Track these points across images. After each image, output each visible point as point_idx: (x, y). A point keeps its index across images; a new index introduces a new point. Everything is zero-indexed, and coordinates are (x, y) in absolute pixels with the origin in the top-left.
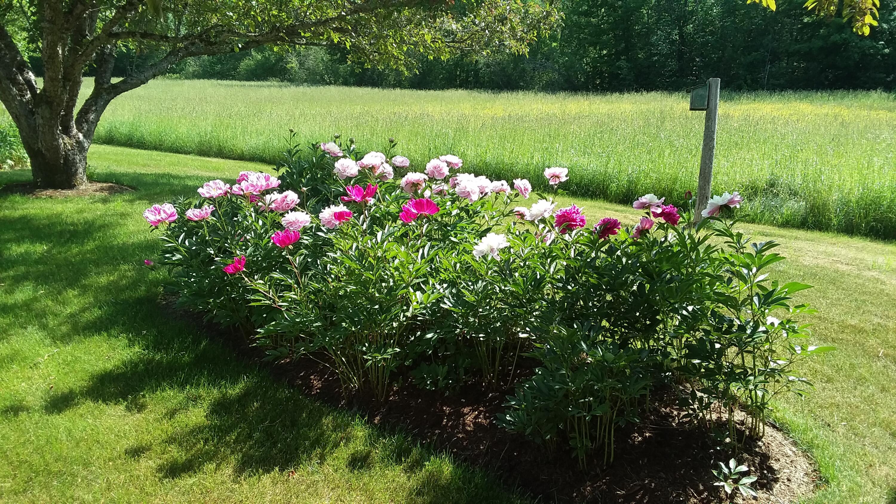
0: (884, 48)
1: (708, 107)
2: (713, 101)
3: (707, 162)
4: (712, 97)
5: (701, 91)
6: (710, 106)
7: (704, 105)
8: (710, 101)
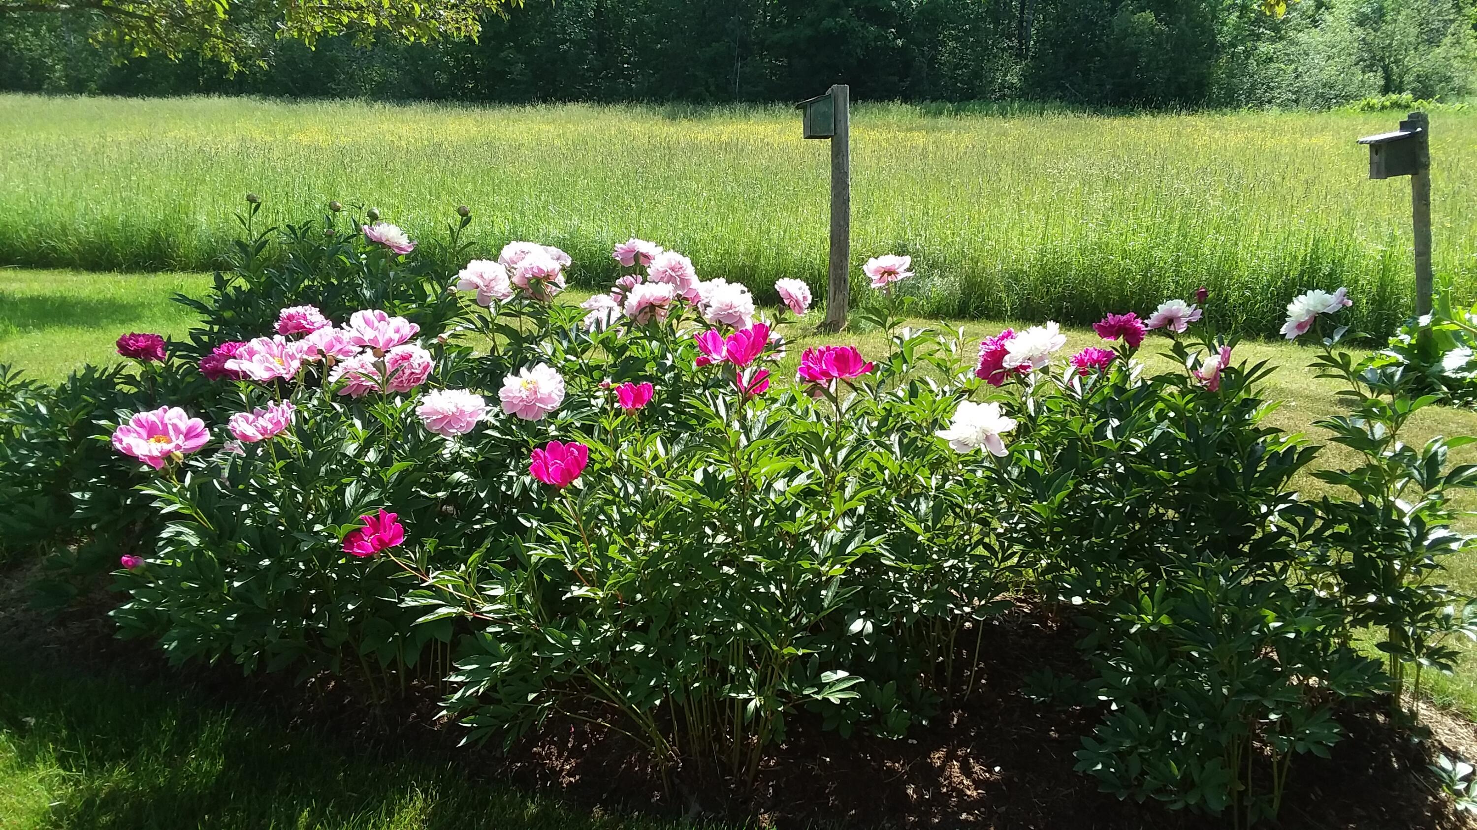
0: (895, 38)
1: (835, 133)
2: (842, 122)
3: (842, 223)
4: (840, 117)
5: (822, 107)
6: (838, 131)
7: (829, 130)
8: (838, 123)
